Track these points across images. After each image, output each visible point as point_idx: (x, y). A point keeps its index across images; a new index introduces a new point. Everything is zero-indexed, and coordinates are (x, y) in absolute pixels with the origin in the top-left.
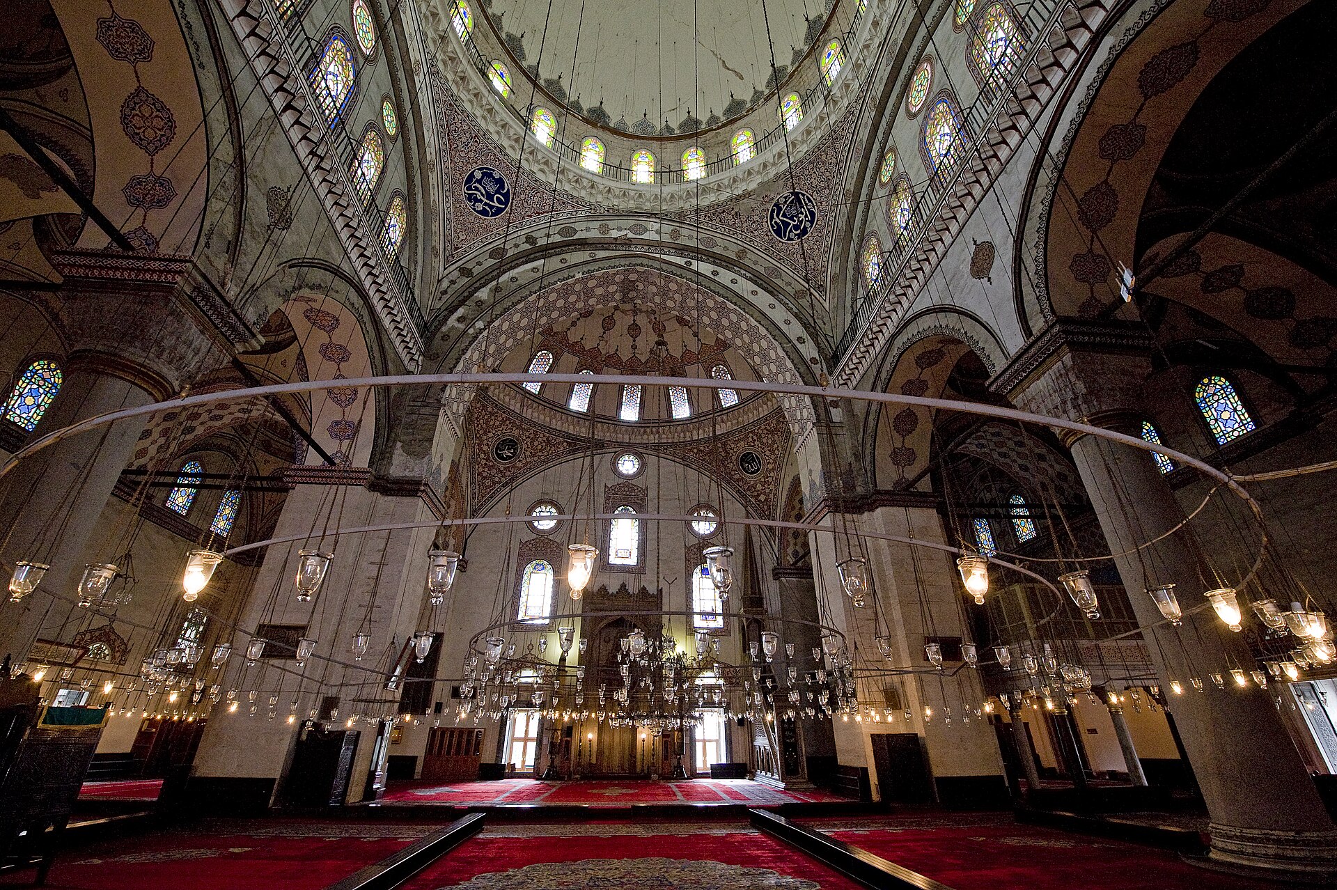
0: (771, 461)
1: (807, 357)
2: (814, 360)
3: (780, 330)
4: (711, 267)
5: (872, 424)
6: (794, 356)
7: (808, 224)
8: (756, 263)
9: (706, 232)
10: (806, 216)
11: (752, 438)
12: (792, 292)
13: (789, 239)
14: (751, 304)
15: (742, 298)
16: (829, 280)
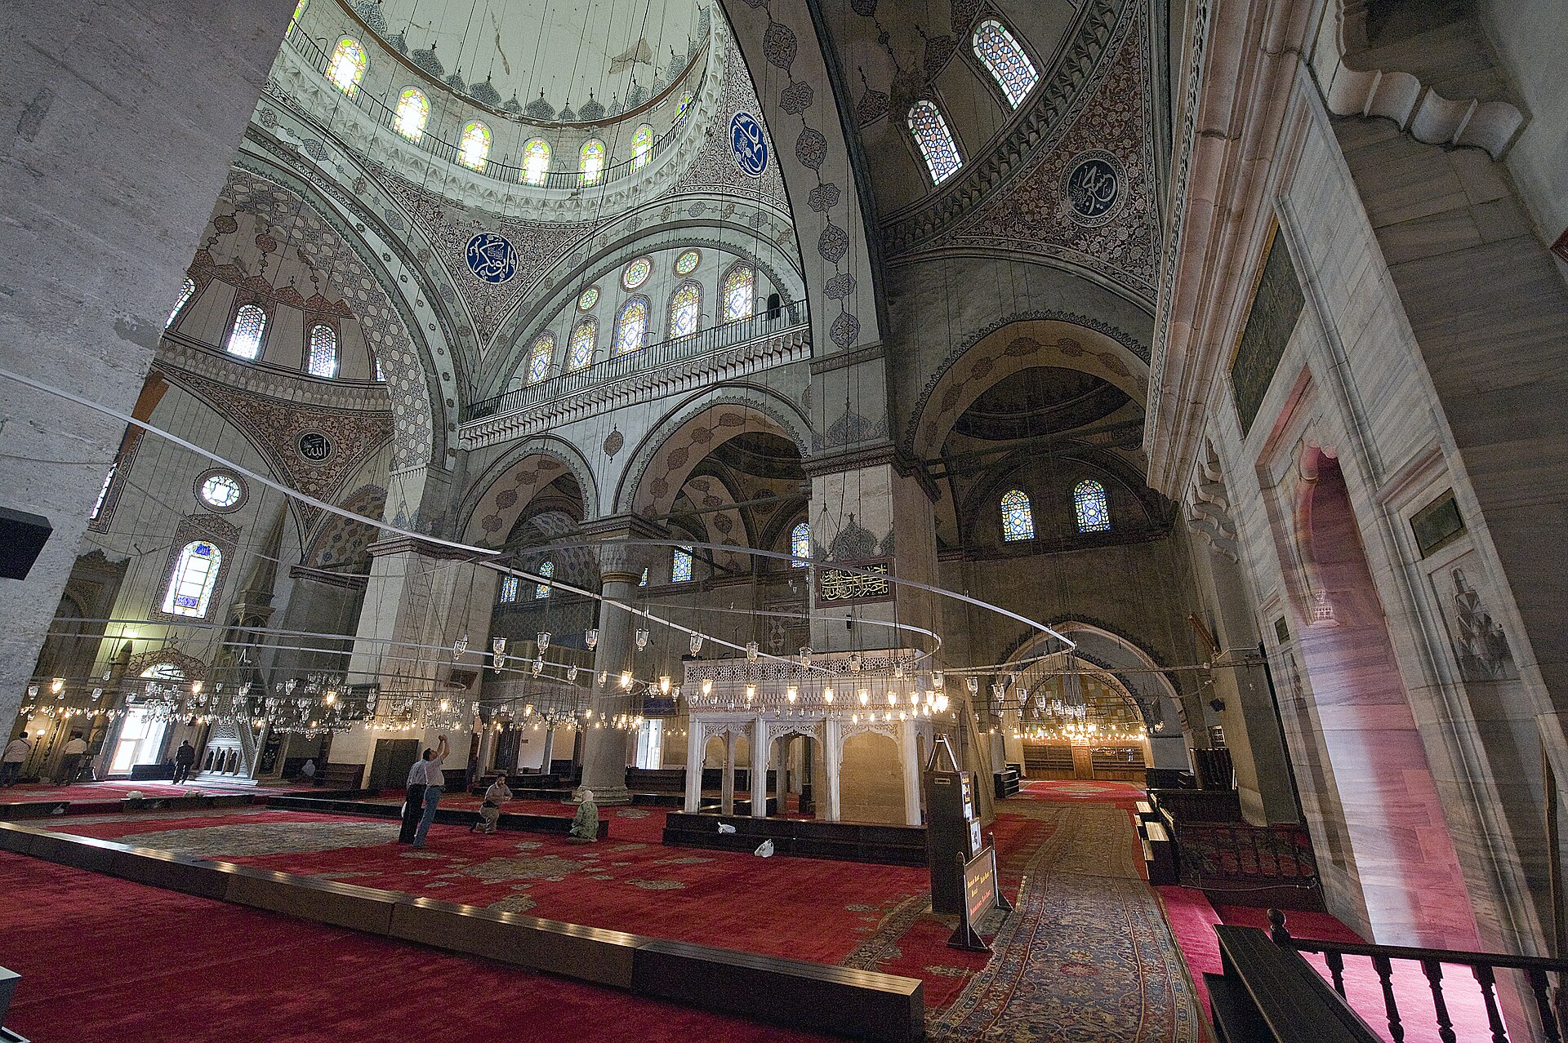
0: (344, 455)
1: (446, 396)
2: (451, 403)
3: (431, 356)
4: (386, 249)
5: (481, 488)
6: (434, 389)
7: (502, 276)
8: (435, 273)
9: (397, 207)
10: (505, 267)
11: (332, 423)
12: (458, 324)
13: (478, 274)
14: (411, 312)
15: (405, 301)
16: (496, 334)
